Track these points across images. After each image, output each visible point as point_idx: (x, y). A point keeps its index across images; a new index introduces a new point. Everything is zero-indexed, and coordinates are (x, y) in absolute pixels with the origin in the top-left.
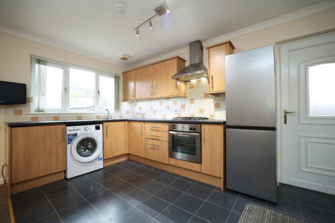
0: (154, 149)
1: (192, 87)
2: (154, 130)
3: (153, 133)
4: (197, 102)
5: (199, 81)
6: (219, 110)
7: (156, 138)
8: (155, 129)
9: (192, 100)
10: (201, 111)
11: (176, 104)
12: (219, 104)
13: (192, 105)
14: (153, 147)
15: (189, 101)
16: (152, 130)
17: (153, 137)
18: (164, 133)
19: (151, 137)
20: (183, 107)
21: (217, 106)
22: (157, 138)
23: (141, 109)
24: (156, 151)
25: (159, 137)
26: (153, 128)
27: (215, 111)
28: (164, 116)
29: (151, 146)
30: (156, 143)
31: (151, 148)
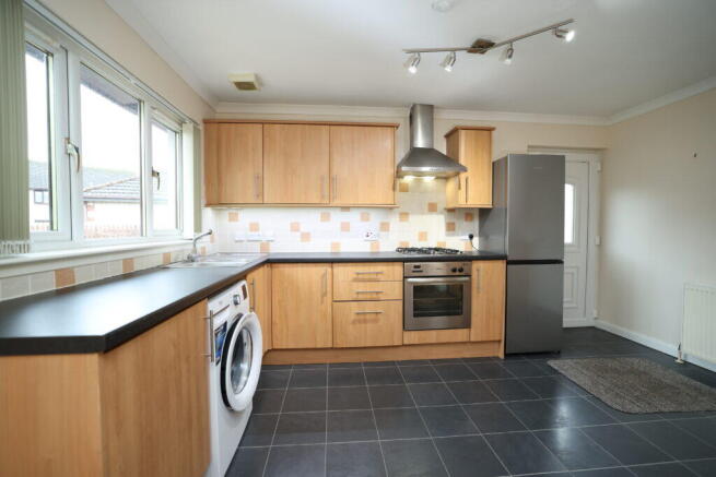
0: (365, 321)
1: (405, 189)
2: (364, 281)
3: (361, 287)
4: (413, 219)
5: (418, 182)
6: (453, 235)
7: (368, 297)
8: (366, 277)
9: (404, 215)
10: (423, 236)
11: (368, 220)
12: (454, 224)
13: (405, 223)
14: (362, 317)
15: (398, 216)
16: (356, 280)
17: (361, 297)
18: (391, 284)
19: (355, 297)
20: (385, 227)
21: (451, 227)
22: (375, 296)
23: (254, 227)
24: (369, 326)
25: (377, 293)
26: (360, 276)
27: (447, 235)
28: (335, 245)
29: (353, 317)
30: (369, 307)
31: (354, 322)
